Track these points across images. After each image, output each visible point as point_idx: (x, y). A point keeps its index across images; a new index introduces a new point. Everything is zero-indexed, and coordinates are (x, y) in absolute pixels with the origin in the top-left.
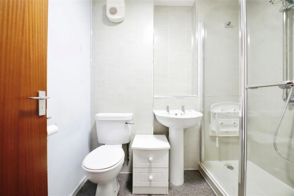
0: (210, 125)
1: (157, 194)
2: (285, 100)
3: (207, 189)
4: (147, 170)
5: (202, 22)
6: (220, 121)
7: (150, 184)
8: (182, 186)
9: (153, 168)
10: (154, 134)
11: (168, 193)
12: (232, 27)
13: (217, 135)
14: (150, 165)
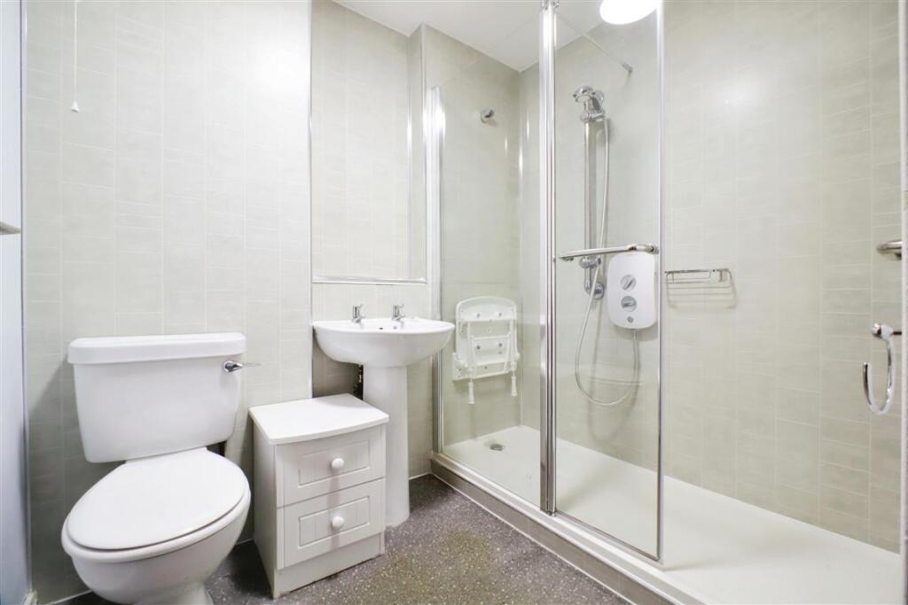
0: (454, 354)
1: (354, 566)
2: (588, 289)
3: (466, 508)
4: (323, 501)
5: (438, 89)
6: (476, 341)
7: (335, 541)
8: (408, 521)
9: (341, 492)
10: (314, 396)
11: (383, 551)
12: (494, 124)
13: (471, 376)
14: (335, 482)
